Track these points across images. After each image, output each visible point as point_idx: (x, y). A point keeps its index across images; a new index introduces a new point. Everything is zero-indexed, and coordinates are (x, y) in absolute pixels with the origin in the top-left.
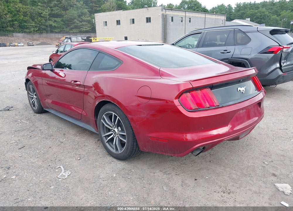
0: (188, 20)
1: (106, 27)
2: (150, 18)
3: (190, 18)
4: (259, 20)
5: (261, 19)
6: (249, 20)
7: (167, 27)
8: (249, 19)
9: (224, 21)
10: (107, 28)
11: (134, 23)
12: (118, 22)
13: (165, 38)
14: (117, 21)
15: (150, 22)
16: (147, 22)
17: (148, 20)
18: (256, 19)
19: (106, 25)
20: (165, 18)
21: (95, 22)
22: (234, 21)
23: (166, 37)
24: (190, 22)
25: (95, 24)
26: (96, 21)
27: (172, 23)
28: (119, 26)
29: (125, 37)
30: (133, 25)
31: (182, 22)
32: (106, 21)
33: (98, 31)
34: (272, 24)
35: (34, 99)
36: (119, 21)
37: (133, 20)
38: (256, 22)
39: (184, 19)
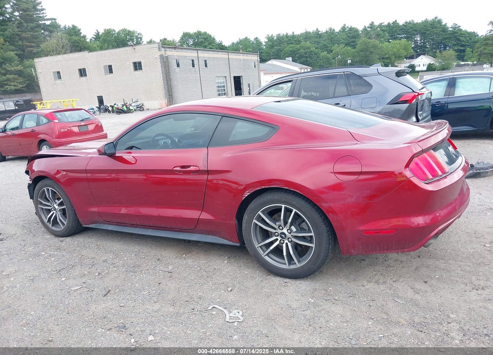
0: (202, 63)
1: (59, 81)
2: (140, 63)
3: (205, 61)
4: (304, 59)
5: (307, 58)
6: (291, 60)
7: (172, 76)
8: (291, 58)
9: (256, 63)
10: (62, 84)
11: (112, 72)
12: (83, 73)
13: (170, 93)
14: (80, 70)
15: (141, 69)
16: (136, 69)
17: (137, 66)
18: (299, 57)
19: (60, 78)
20: (165, 62)
21: (36, 74)
22: (270, 62)
23: (172, 92)
24: (206, 66)
25: (37, 77)
26: (39, 71)
27: (178, 69)
28: (84, 78)
29: (98, 97)
30: (111, 75)
31: (193, 66)
32: (58, 71)
33: (44, 90)
34: (322, 64)
35: (52, 212)
36: (84, 70)
37: (110, 67)
38: (301, 63)
39: (196, 62)
